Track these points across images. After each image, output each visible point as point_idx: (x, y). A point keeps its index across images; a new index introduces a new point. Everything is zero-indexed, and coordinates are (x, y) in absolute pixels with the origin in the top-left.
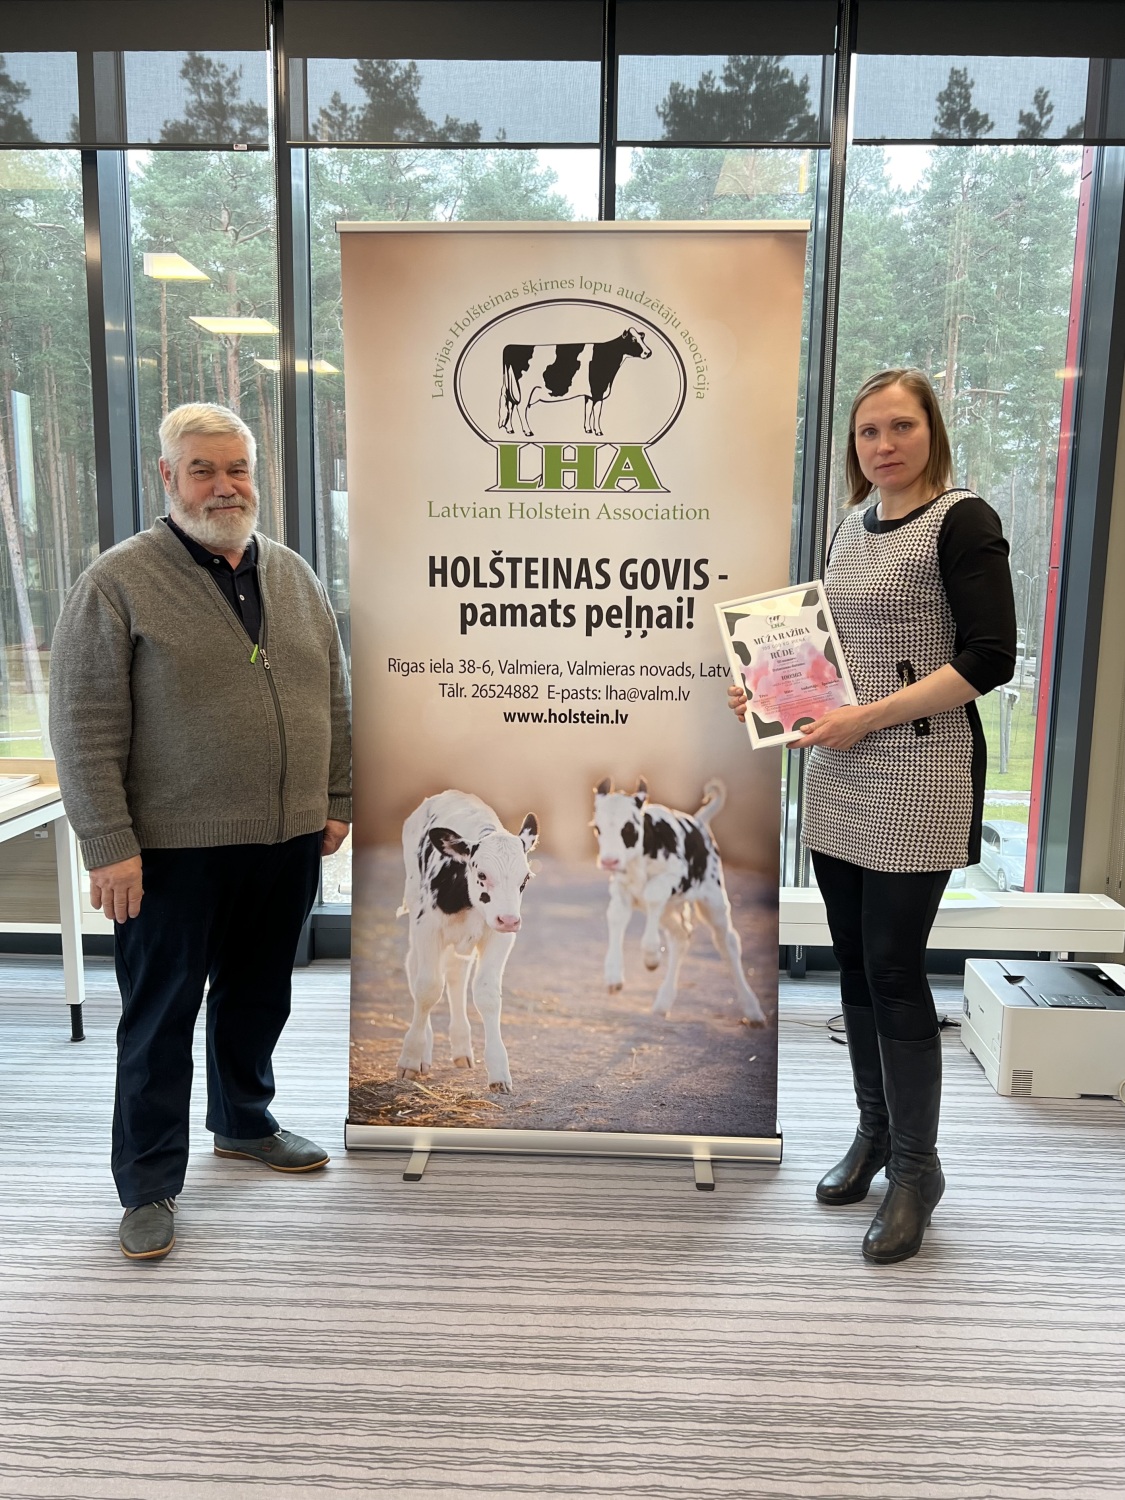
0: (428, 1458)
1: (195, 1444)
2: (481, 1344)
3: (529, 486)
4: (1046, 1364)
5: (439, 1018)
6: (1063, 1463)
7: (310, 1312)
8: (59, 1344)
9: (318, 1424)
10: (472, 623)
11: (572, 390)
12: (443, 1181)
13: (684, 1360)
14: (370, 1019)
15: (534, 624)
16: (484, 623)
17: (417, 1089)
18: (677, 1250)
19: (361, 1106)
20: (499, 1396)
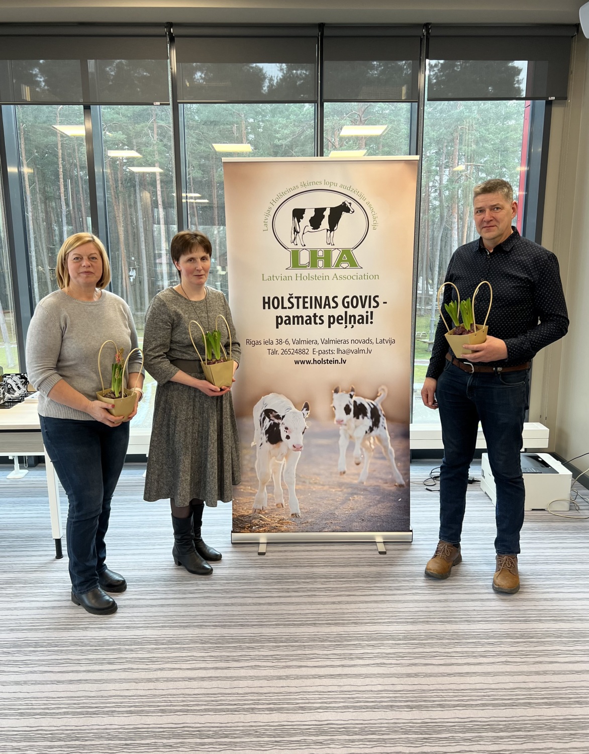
0: (294, 658)
3: (304, 267)
5: (269, 488)
9: (248, 648)
10: (281, 324)
11: (321, 227)
12: (275, 554)
14: (241, 489)
15: (307, 324)
16: (286, 324)
17: (261, 517)
19: (238, 525)
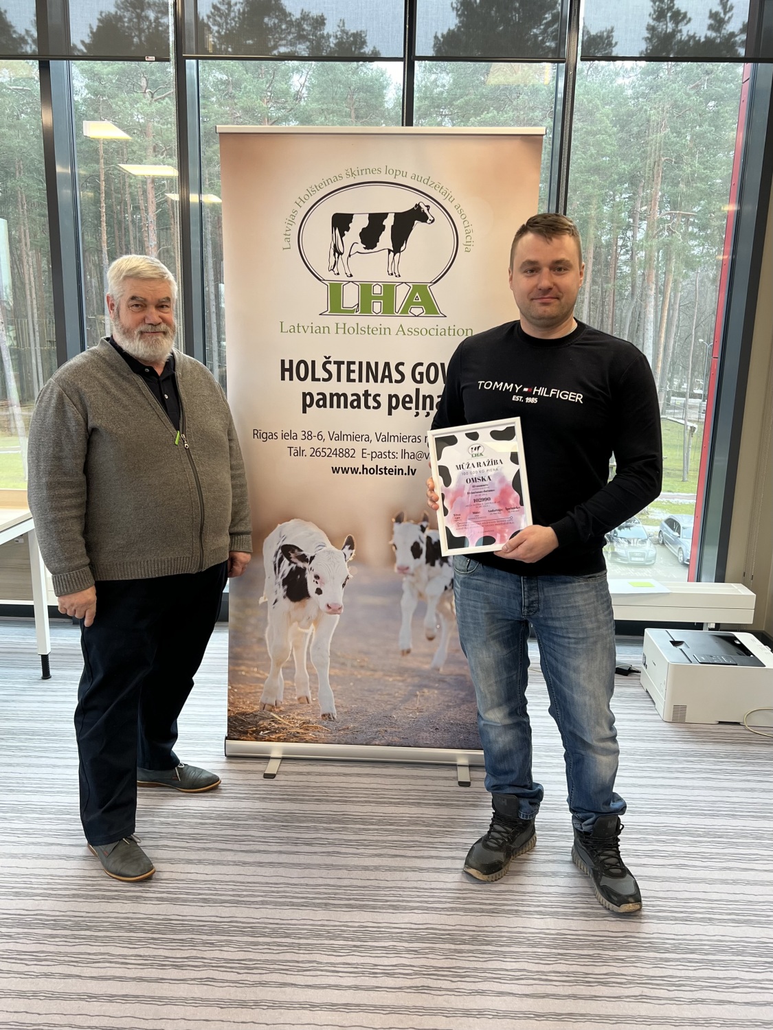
0: (277, 967)
1: (124, 956)
2: (313, 890)
3: (349, 312)
4: (684, 907)
5: (288, 671)
6: (691, 974)
7: (200, 868)
8: (35, 889)
9: (205, 943)
10: (310, 405)
11: (380, 245)
12: (292, 776)
13: (446, 902)
14: (242, 671)
15: (353, 407)
16: (319, 406)
17: (273, 717)
18: (444, 827)
19: (235, 728)
20: (324, 926)
